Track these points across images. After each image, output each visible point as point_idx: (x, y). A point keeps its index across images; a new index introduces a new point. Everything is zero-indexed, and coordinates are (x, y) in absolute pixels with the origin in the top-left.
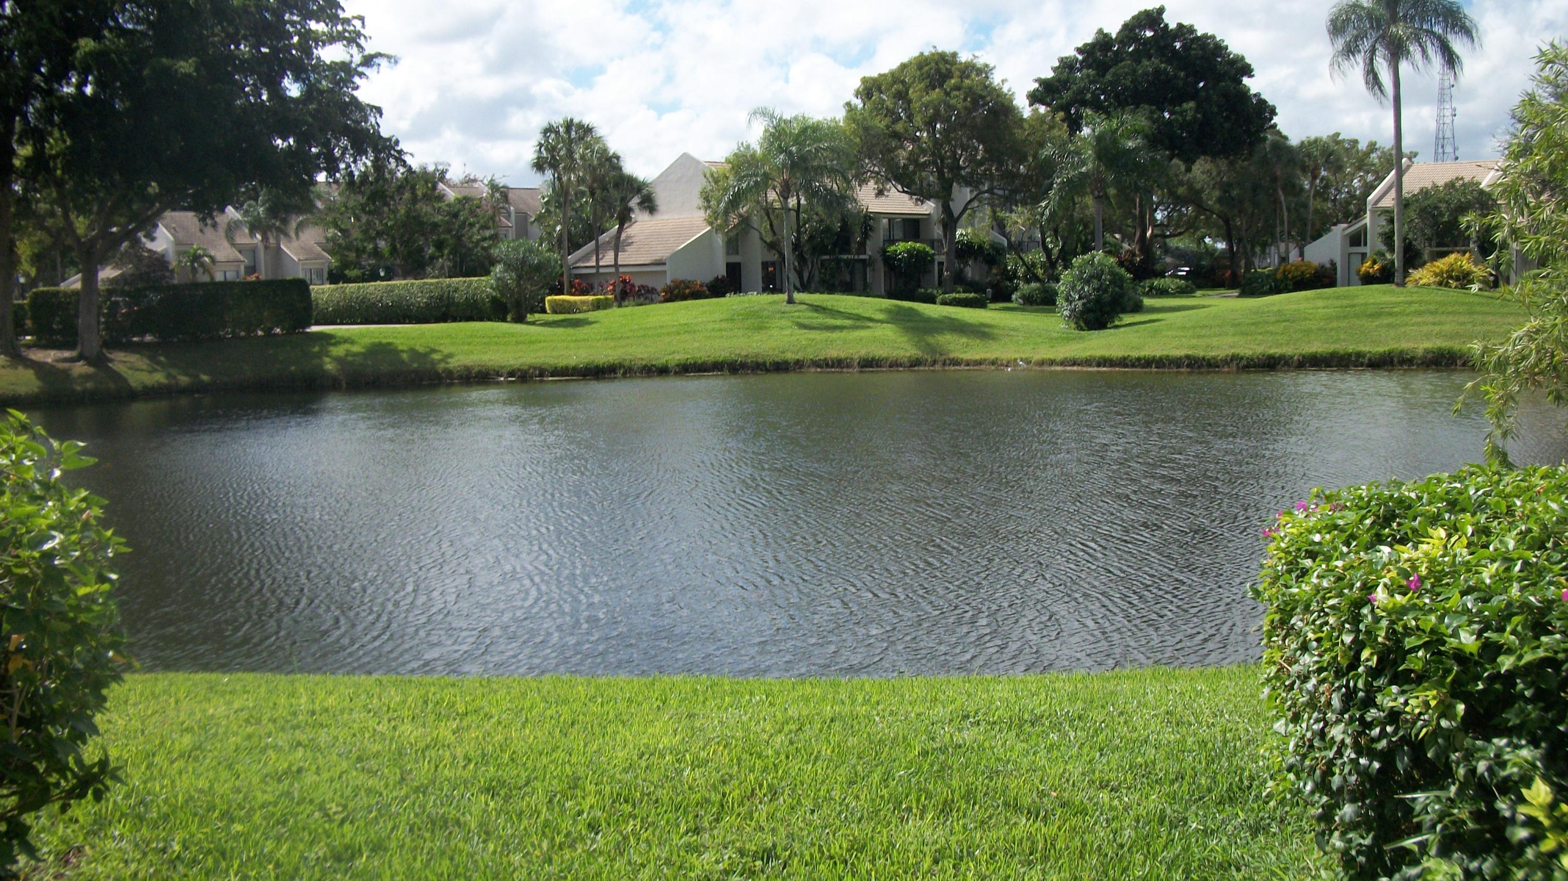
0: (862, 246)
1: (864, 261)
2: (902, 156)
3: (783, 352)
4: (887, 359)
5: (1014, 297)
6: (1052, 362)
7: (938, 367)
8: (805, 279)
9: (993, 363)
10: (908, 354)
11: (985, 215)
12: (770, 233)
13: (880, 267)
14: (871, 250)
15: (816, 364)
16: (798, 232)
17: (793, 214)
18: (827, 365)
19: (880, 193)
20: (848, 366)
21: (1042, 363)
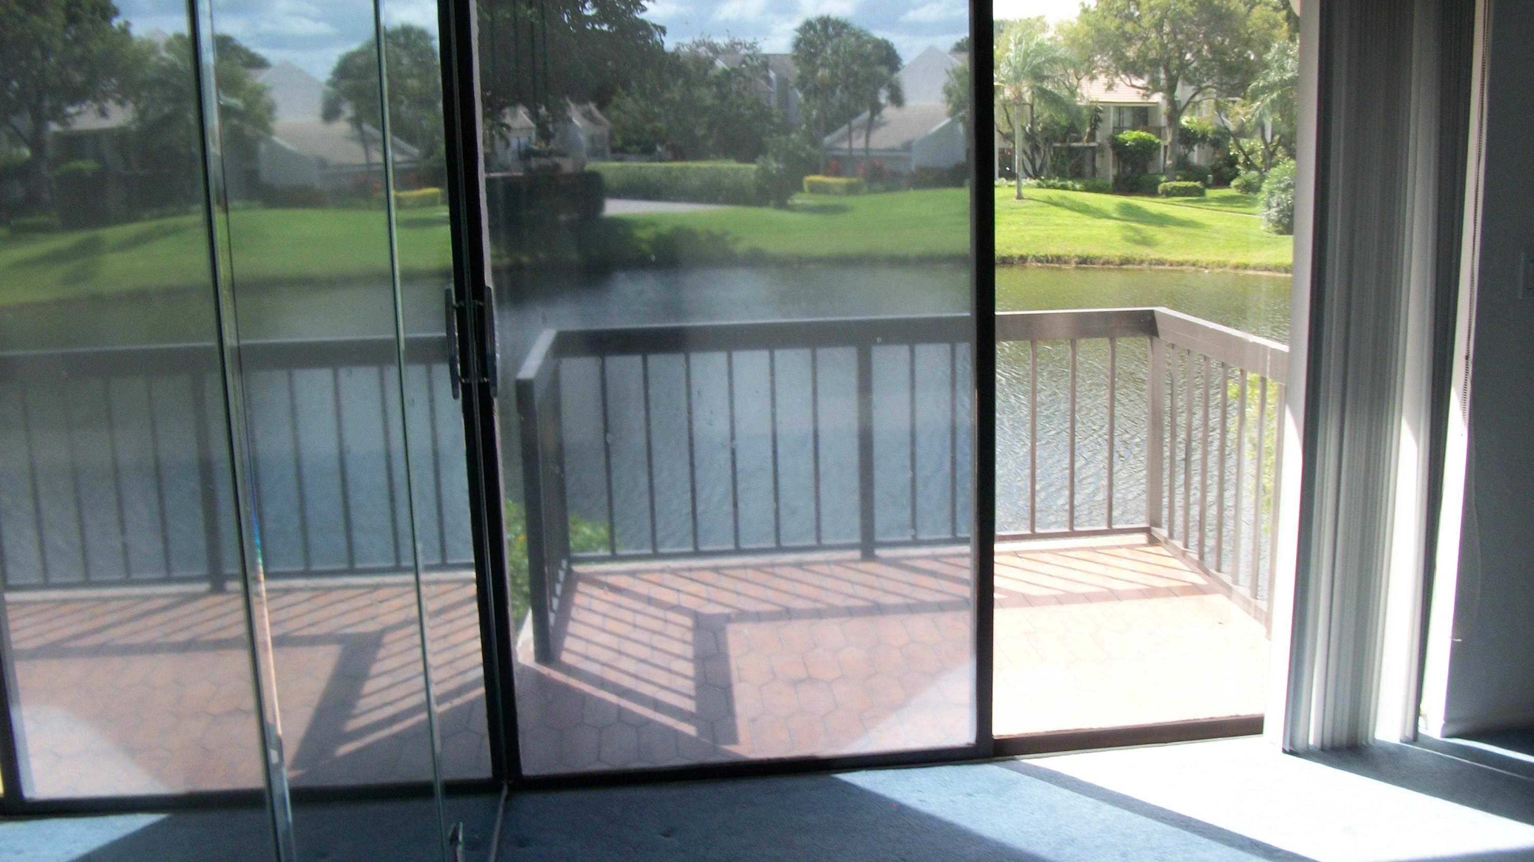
0: (1092, 136)
1: (1093, 148)
2: (1131, 53)
3: (1009, 248)
4: (1100, 258)
5: (1234, 183)
6: (1246, 267)
7: (1145, 266)
8: (1038, 166)
9: (1194, 265)
10: (1119, 254)
11: (1207, 105)
12: (1007, 125)
13: (1110, 155)
14: (1101, 137)
15: (1038, 260)
16: (1032, 123)
17: (1028, 108)
18: (1048, 261)
19: (1110, 87)
20: (1066, 262)
21: (1237, 267)
